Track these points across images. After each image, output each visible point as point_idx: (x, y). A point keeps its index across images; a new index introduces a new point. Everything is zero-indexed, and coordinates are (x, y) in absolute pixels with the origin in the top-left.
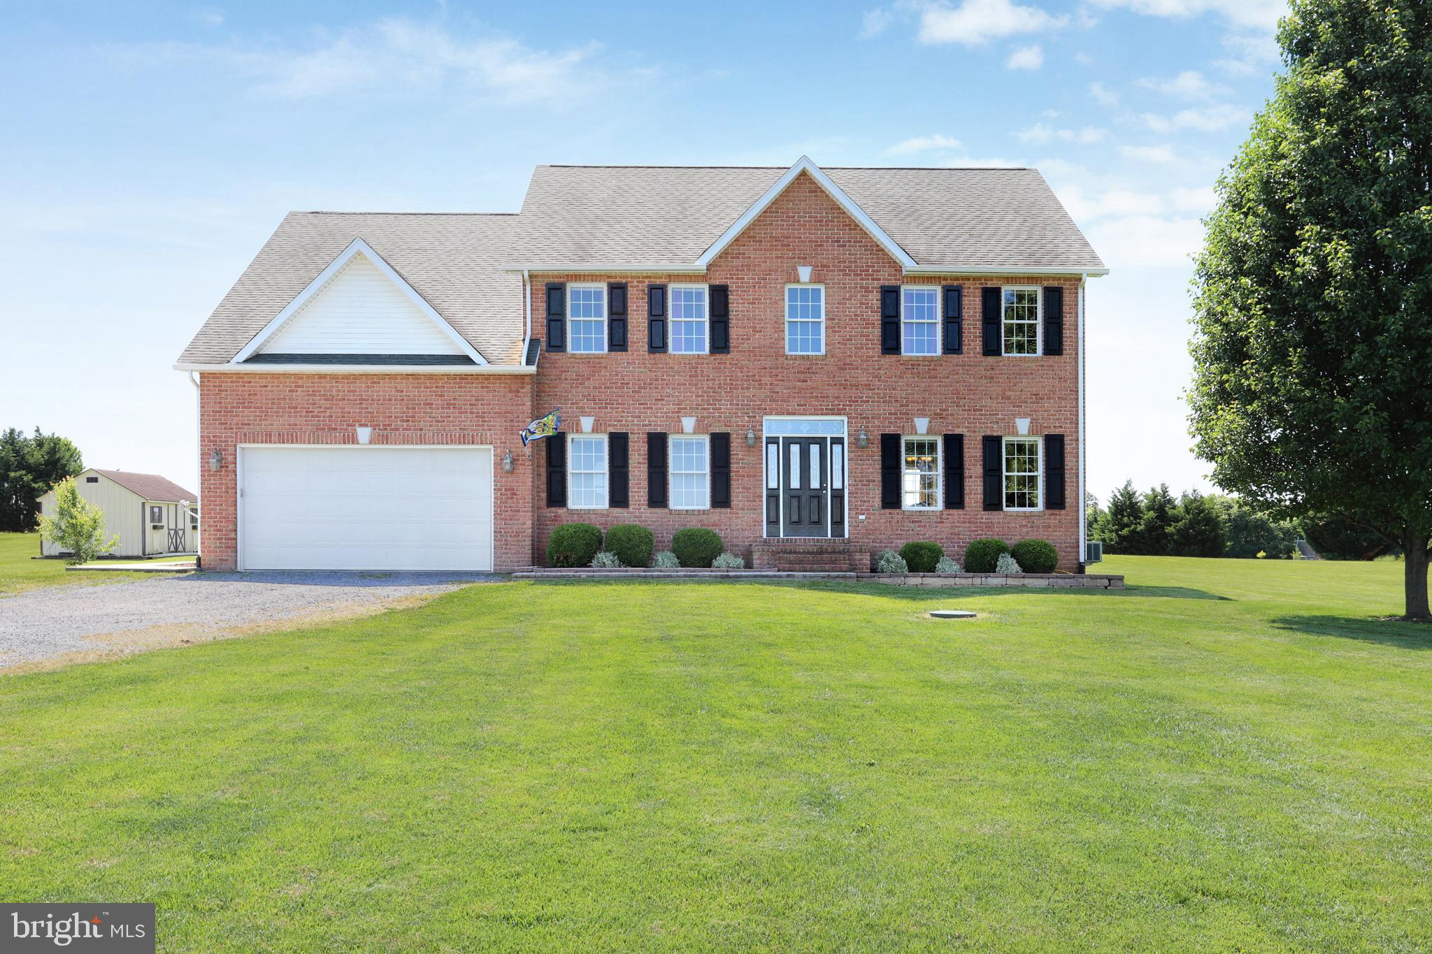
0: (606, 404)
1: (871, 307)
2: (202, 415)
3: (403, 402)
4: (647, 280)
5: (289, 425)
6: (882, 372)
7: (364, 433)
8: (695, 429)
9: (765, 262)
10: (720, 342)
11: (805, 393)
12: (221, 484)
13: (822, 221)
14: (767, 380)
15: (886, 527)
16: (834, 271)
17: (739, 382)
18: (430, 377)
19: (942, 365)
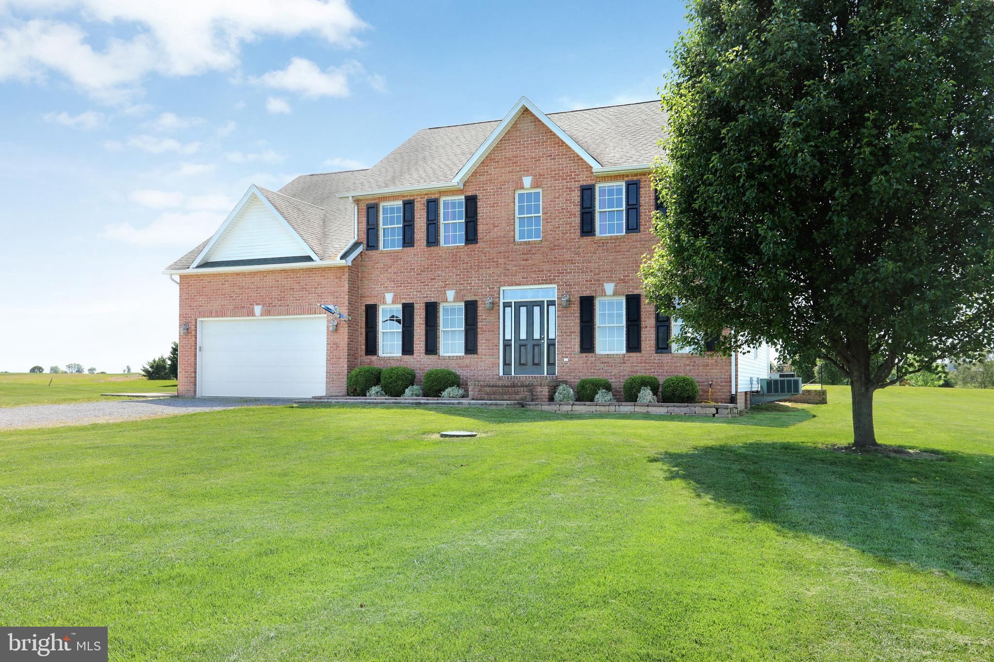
0: (401, 283)
1: (574, 202)
2: (180, 301)
3: (279, 289)
4: (426, 197)
5: (221, 305)
6: (581, 250)
7: (258, 309)
8: (454, 298)
9: (501, 176)
10: (471, 235)
11: (527, 269)
12: (188, 344)
13: (539, 143)
14: (501, 261)
15: (583, 367)
16: (548, 178)
17: (483, 264)
18: (293, 271)
19: (624, 242)
